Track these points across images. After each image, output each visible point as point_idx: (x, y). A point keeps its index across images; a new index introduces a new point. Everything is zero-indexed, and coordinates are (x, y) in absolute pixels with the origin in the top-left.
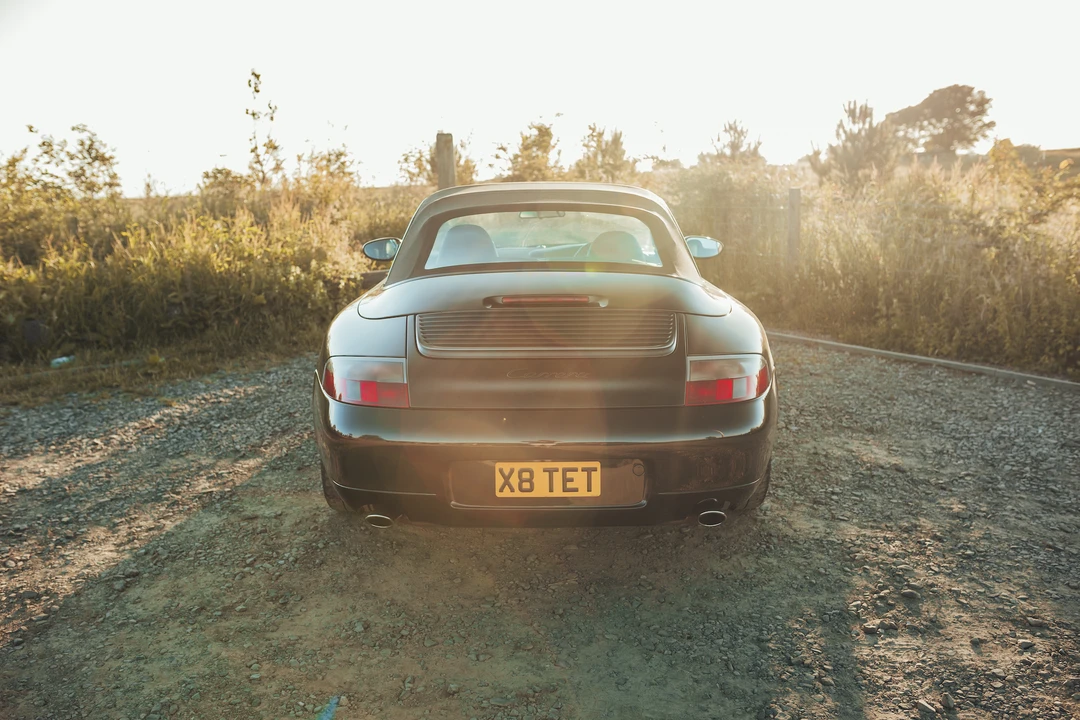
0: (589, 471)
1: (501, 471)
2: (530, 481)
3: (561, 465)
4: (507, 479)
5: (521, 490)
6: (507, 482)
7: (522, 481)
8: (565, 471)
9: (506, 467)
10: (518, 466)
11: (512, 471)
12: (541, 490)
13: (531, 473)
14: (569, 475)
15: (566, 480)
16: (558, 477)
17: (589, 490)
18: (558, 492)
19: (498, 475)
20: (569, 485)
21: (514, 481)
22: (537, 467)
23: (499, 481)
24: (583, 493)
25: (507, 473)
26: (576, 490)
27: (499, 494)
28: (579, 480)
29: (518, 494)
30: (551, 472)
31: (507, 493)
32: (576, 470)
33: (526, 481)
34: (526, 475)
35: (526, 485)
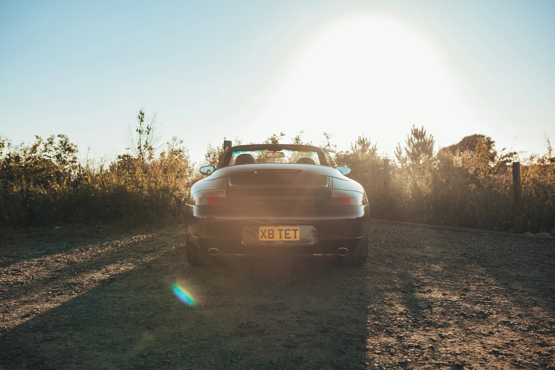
0: (295, 230)
1: (261, 231)
2: (273, 234)
3: (285, 228)
4: (263, 233)
5: (269, 238)
6: (263, 235)
7: (269, 234)
8: (286, 230)
9: (263, 228)
10: (268, 228)
11: (266, 230)
12: (277, 238)
13: (273, 230)
14: (287, 232)
15: (286, 234)
16: (283, 233)
17: (295, 238)
18: (283, 239)
19: (260, 232)
20: (288, 236)
21: (266, 234)
22: (275, 229)
23: (261, 234)
24: (293, 239)
25: (263, 231)
26: (290, 238)
27: (260, 240)
28: (291, 234)
29: (268, 239)
30: (280, 231)
31: (264, 239)
32: (290, 230)
33: (271, 234)
34: (271, 232)
35: (271, 236)
